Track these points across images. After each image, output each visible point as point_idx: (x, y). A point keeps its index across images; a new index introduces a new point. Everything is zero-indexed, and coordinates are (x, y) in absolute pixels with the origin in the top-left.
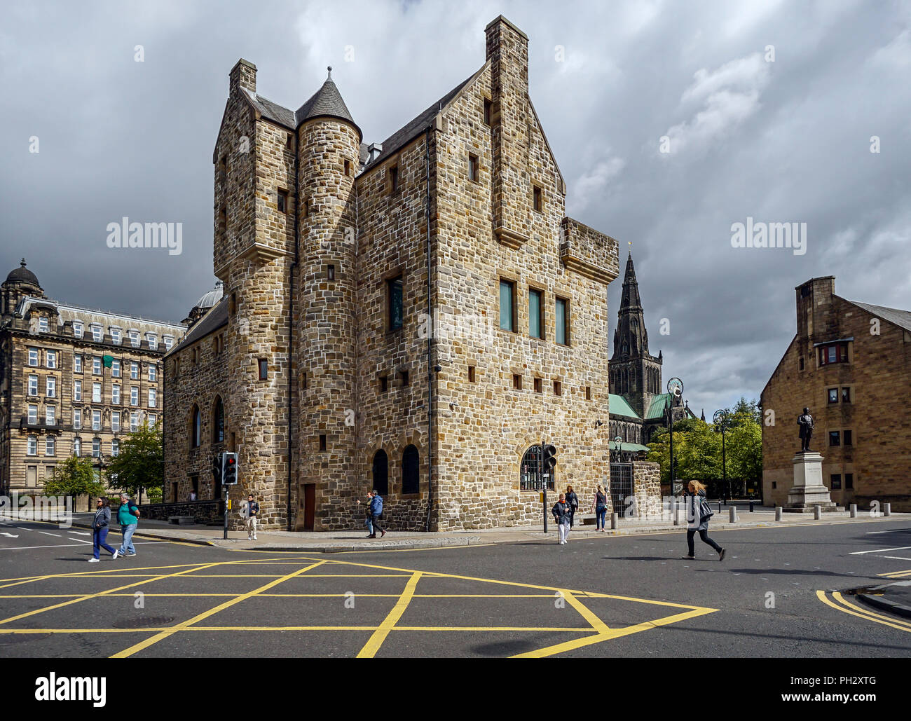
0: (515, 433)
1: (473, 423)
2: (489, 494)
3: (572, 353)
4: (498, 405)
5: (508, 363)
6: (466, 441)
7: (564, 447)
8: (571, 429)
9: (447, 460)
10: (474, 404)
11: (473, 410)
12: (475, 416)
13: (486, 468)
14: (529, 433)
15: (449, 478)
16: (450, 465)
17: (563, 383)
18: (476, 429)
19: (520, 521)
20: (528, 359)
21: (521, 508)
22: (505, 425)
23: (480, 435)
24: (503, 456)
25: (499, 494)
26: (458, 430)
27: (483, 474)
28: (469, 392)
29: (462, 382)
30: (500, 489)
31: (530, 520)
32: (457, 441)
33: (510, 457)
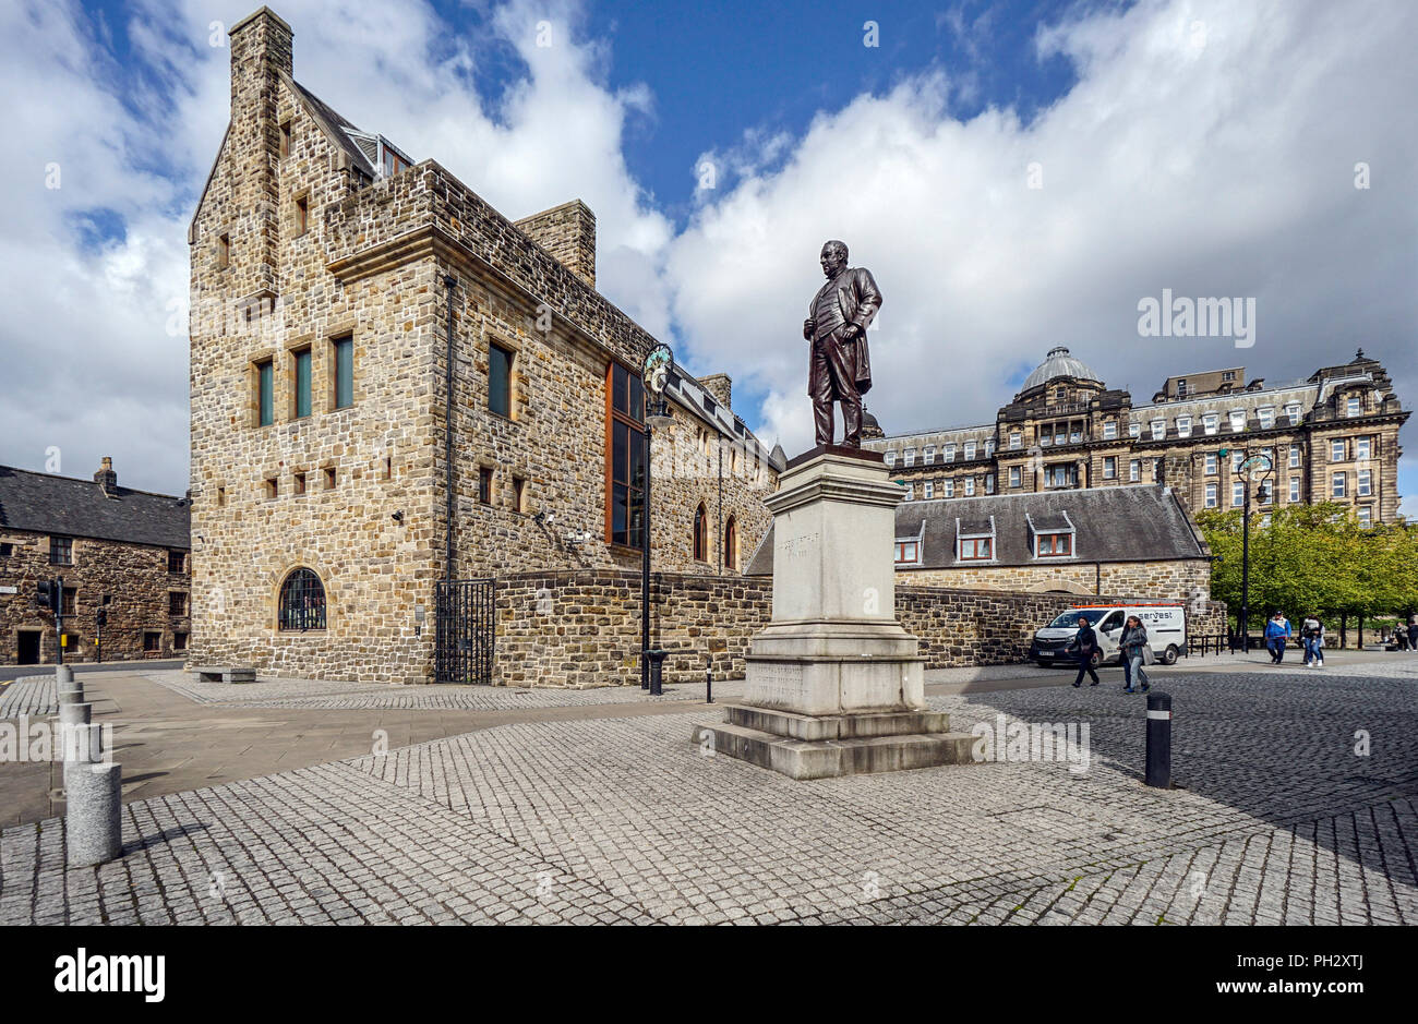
0: (268, 557)
1: (222, 553)
2: (239, 635)
3: (354, 415)
4: (249, 526)
5: (259, 469)
6: (216, 575)
7: (341, 565)
8: (353, 535)
9: (199, 598)
10: (223, 530)
11: (222, 538)
12: (225, 544)
13: (237, 603)
14: (286, 554)
15: (200, 617)
16: (202, 603)
17: (339, 468)
18: (225, 560)
19: (266, 670)
20: (286, 452)
21: (271, 653)
22: (257, 549)
23: (229, 566)
24: (254, 589)
25: (250, 635)
26: (208, 564)
27: (233, 611)
28: (219, 519)
29: (211, 509)
30: (251, 629)
31: (279, 670)
32: (208, 575)
33: (262, 588)
